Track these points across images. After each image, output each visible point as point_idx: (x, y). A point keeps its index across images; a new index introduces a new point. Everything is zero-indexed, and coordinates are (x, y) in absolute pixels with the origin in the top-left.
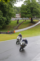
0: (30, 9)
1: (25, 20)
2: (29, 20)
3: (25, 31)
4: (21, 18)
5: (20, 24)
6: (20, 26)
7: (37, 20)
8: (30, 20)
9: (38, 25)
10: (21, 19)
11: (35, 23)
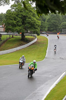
0: (21, 18)
1: (11, 36)
2: (18, 36)
3: (10, 54)
4: (6, 31)
5: (4, 42)
6: (4, 45)
7: (31, 36)
8: (21, 36)
9: (33, 44)
10: (6, 33)
11: (28, 41)
